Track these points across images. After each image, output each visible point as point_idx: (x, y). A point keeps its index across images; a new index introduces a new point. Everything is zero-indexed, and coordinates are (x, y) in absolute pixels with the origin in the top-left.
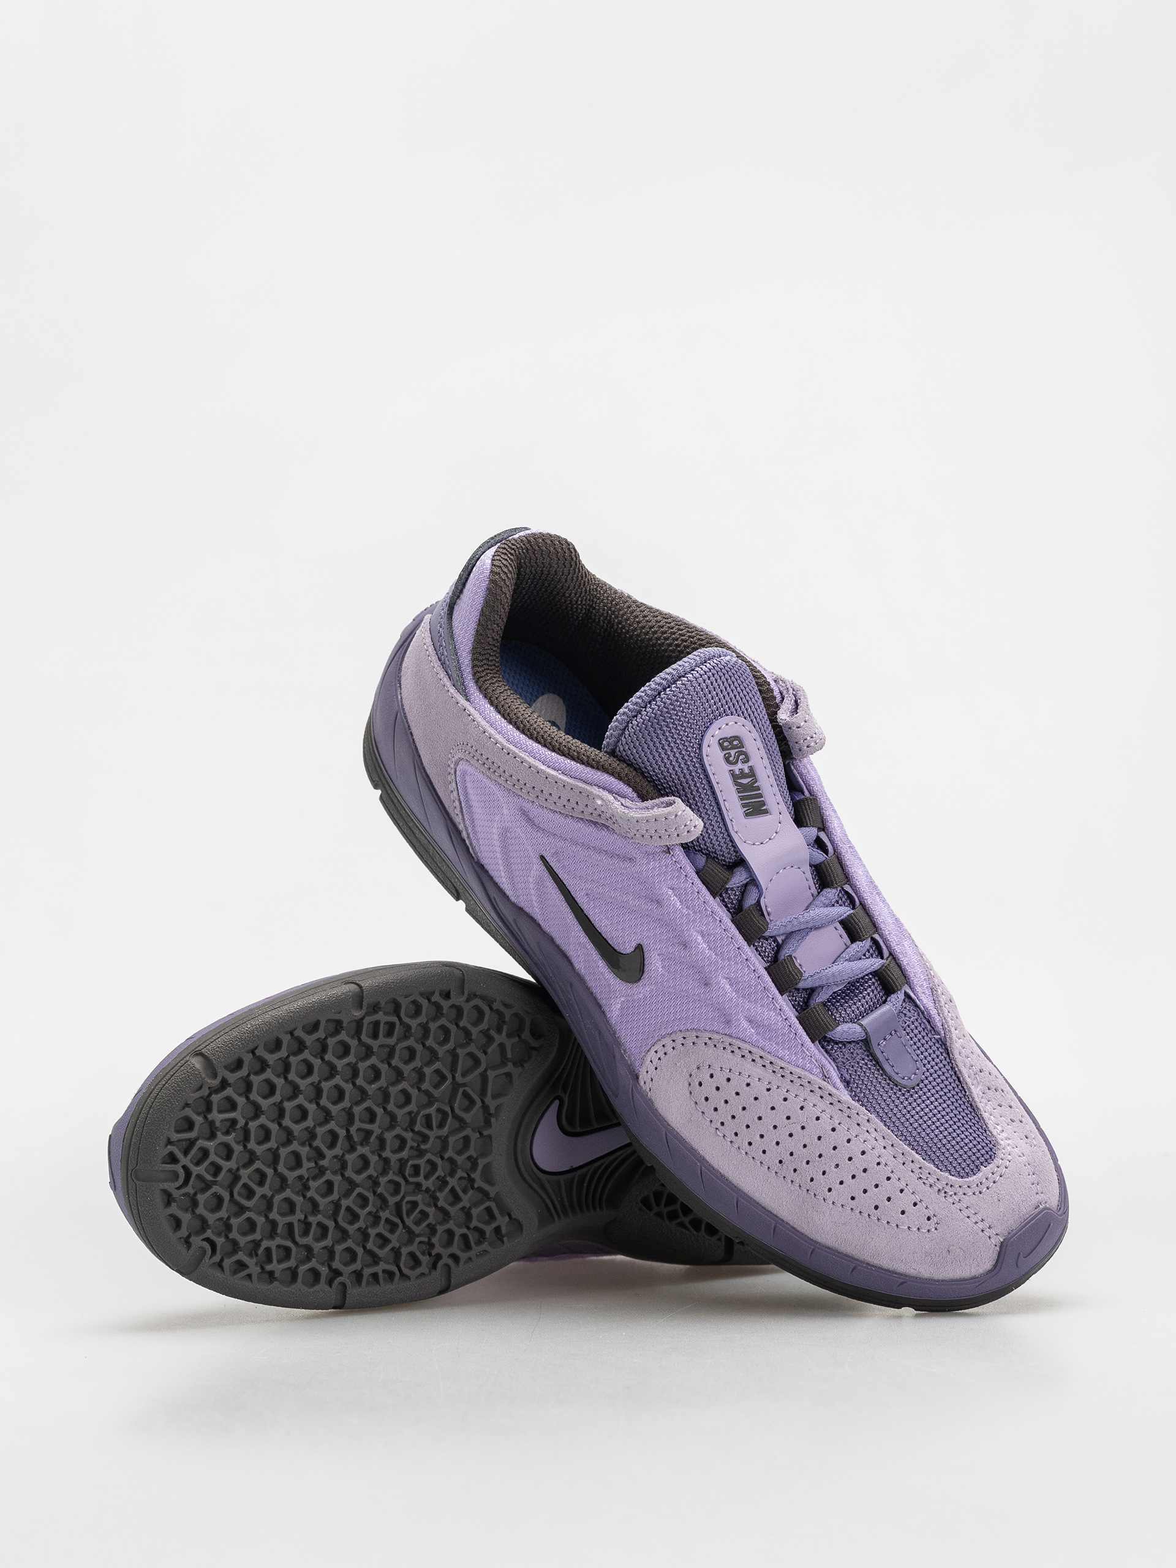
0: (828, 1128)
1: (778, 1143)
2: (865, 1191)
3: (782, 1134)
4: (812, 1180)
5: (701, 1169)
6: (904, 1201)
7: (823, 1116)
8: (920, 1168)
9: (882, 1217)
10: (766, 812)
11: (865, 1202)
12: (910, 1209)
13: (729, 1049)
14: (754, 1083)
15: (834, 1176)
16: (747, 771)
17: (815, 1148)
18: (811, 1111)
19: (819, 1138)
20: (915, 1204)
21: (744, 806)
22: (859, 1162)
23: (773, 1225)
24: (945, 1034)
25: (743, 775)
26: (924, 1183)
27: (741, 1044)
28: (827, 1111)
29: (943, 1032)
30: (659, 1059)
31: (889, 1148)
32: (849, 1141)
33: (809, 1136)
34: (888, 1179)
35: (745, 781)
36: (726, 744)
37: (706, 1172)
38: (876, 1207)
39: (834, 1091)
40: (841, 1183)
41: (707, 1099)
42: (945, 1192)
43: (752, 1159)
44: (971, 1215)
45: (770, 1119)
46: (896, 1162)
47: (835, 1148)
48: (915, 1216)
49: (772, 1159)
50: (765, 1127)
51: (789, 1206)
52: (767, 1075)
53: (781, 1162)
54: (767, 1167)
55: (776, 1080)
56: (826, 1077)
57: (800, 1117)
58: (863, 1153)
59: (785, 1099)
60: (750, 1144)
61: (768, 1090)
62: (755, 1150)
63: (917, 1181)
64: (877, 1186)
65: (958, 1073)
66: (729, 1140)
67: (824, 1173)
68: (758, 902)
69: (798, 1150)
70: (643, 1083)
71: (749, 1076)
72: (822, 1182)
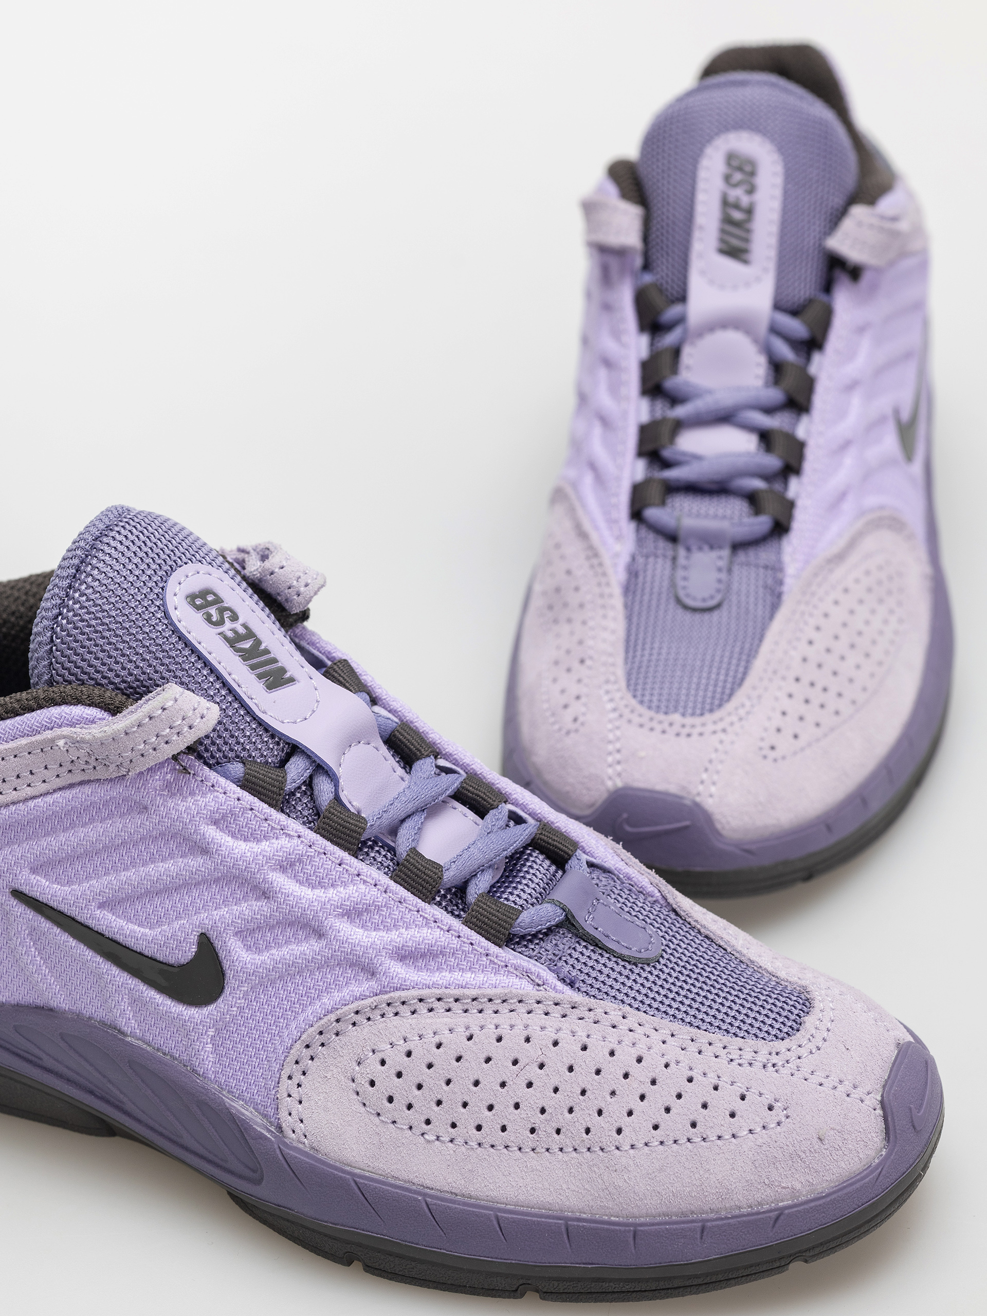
0: (576, 1048)
1: (517, 1106)
2: (668, 1110)
3: (518, 1090)
4: (588, 1131)
5: (426, 1203)
6: (727, 1099)
7: (560, 1036)
8: (724, 1048)
9: (709, 1133)
10: (292, 680)
11: (676, 1125)
12: (738, 1105)
13: (390, 1011)
14: (445, 1037)
15: (615, 1110)
16: (241, 630)
17: (571, 1085)
18: (542, 1039)
19: (571, 1069)
20: (743, 1098)
21: (260, 677)
22: (641, 1074)
23: (563, 1229)
24: (660, 891)
25: (239, 638)
26: (740, 1065)
27: (403, 994)
28: (564, 1028)
29: (656, 891)
30: (299, 1085)
31: (669, 1039)
32: (612, 1054)
33: (556, 1073)
34: (690, 1080)
35: (247, 645)
36: (198, 602)
37: (435, 1204)
38: (694, 1125)
39: (558, 997)
40: (630, 1113)
41: (390, 1100)
42: (774, 1065)
43: (492, 1150)
44: (823, 1081)
45: (490, 1076)
46: (688, 1053)
47: (598, 1072)
48: (752, 1114)
49: (518, 1133)
50: (489, 1091)
51: (573, 1187)
52: (458, 1019)
53: (533, 1131)
54: (516, 1148)
55: (474, 1019)
56: (539, 985)
57: (529, 1054)
58: (639, 1060)
59: (499, 1039)
60: (479, 1128)
61: (470, 1038)
62: (491, 1133)
63: (729, 1066)
64: (679, 1096)
65: (702, 930)
66: (448, 1139)
67: (600, 1113)
68: (337, 798)
69: (550, 1100)
70: (291, 1132)
71: (435, 1033)
72: (603, 1128)
